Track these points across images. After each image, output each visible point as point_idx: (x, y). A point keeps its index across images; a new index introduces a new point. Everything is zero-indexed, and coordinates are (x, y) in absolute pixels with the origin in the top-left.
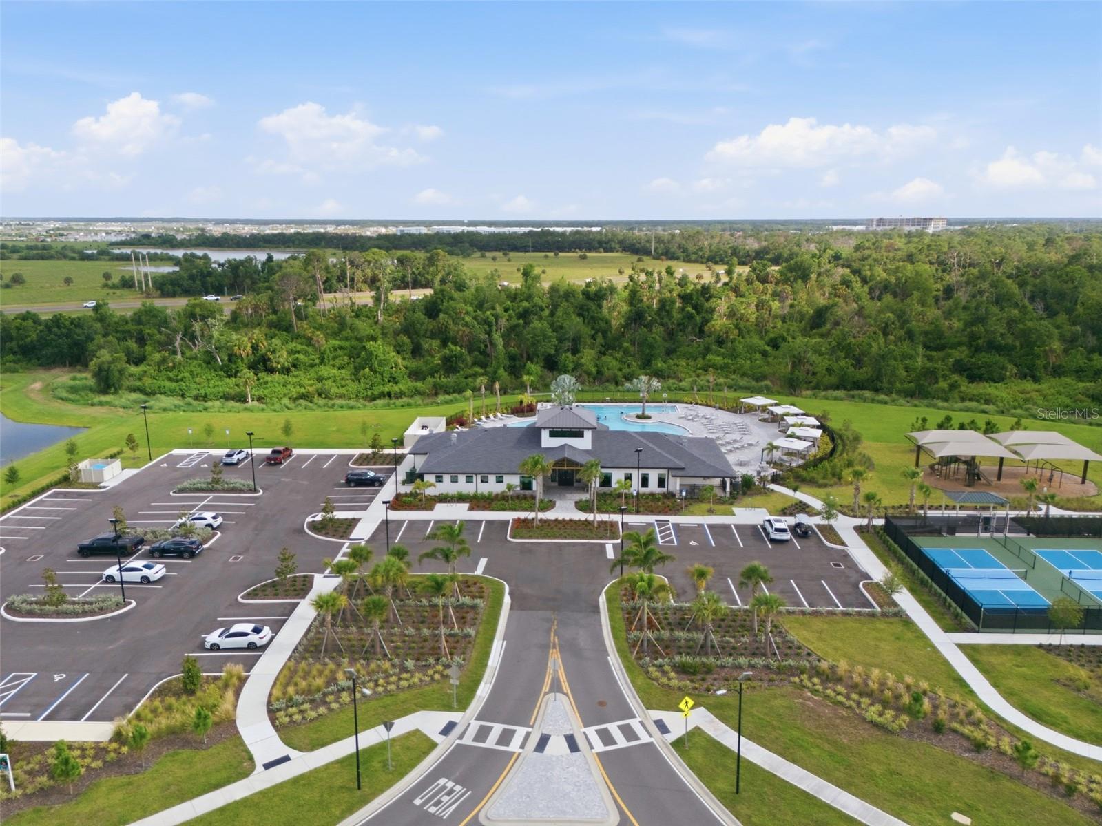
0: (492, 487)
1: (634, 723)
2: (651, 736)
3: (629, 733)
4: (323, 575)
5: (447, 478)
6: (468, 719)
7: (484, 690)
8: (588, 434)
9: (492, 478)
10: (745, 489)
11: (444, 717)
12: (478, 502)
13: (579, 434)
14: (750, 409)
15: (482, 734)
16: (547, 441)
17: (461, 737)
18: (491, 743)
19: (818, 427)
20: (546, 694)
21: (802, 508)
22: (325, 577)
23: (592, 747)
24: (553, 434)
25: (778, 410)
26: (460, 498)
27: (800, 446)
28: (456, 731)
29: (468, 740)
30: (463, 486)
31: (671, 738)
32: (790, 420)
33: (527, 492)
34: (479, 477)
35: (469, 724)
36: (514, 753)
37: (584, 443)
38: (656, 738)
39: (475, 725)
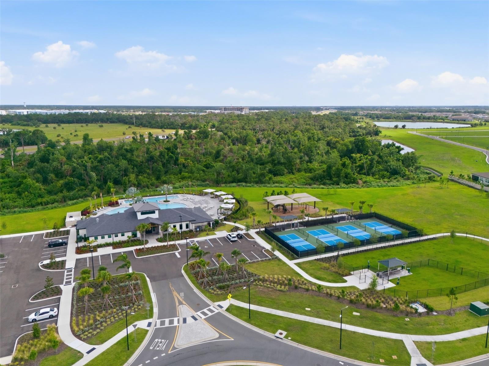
0: (120, 238)
1: (211, 308)
2: (218, 310)
3: (211, 311)
4: (63, 285)
5: (99, 238)
6: (155, 320)
7: (156, 310)
8: (157, 212)
9: (120, 235)
10: (217, 224)
11: (146, 322)
12: (115, 245)
13: (153, 212)
14: (206, 194)
15: (163, 323)
16: (140, 217)
17: (155, 326)
18: (167, 324)
19: (233, 199)
20: (178, 306)
21: (237, 229)
22: (64, 285)
23: (201, 318)
24: (143, 213)
25: (218, 193)
26: (107, 245)
27: (230, 206)
28: (153, 325)
29: (158, 326)
30: (107, 240)
31: (225, 308)
32: (224, 197)
33: (135, 238)
34: (114, 235)
35: (156, 322)
36: (177, 326)
37: (156, 215)
38: (220, 310)
39: (159, 322)
